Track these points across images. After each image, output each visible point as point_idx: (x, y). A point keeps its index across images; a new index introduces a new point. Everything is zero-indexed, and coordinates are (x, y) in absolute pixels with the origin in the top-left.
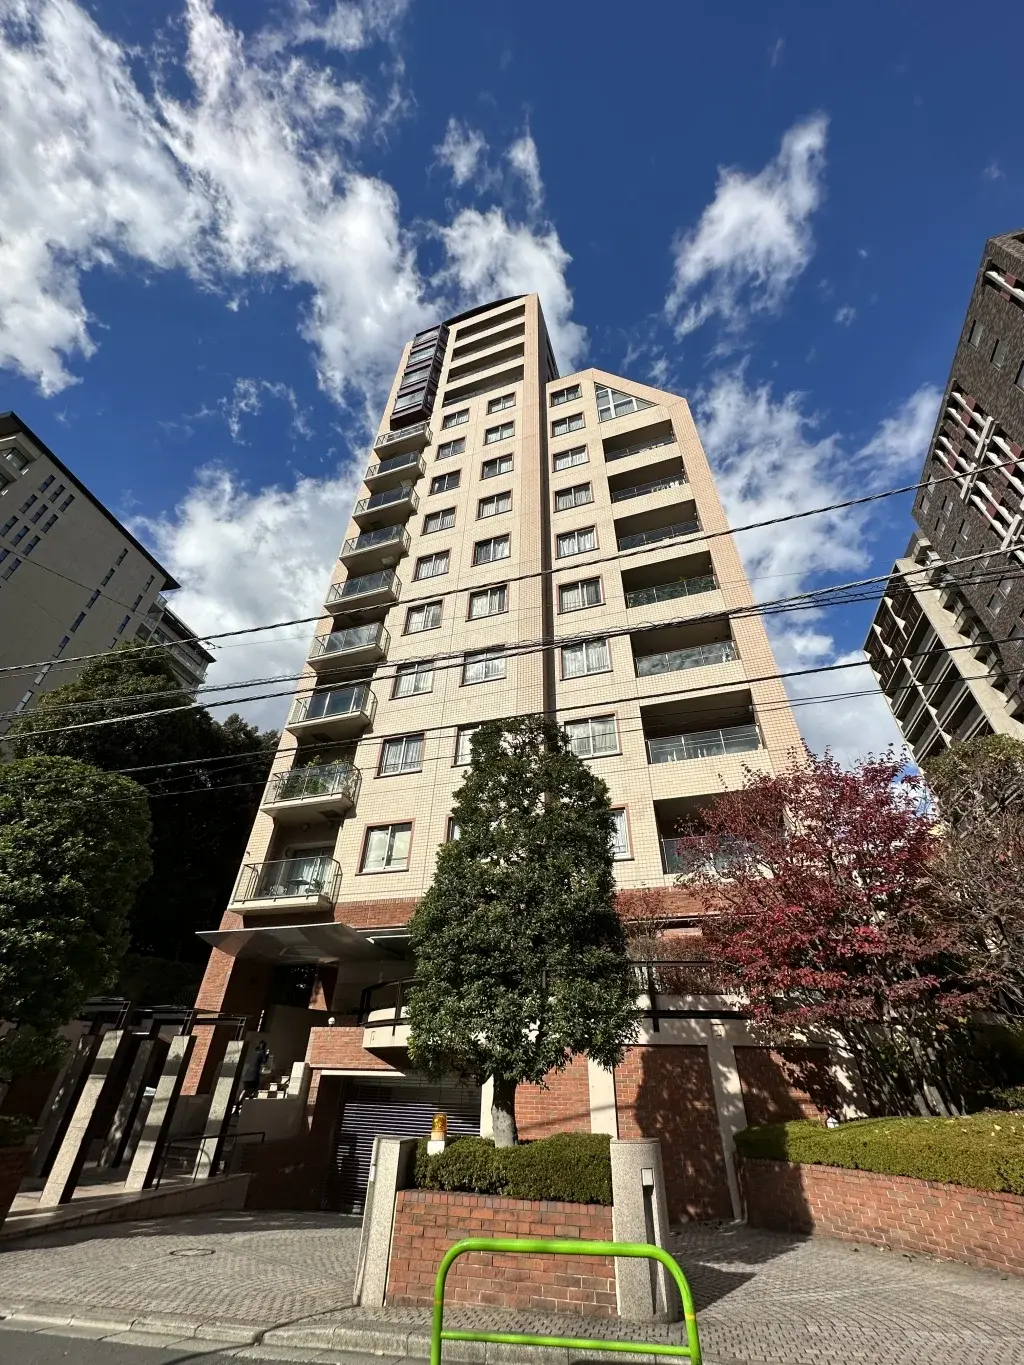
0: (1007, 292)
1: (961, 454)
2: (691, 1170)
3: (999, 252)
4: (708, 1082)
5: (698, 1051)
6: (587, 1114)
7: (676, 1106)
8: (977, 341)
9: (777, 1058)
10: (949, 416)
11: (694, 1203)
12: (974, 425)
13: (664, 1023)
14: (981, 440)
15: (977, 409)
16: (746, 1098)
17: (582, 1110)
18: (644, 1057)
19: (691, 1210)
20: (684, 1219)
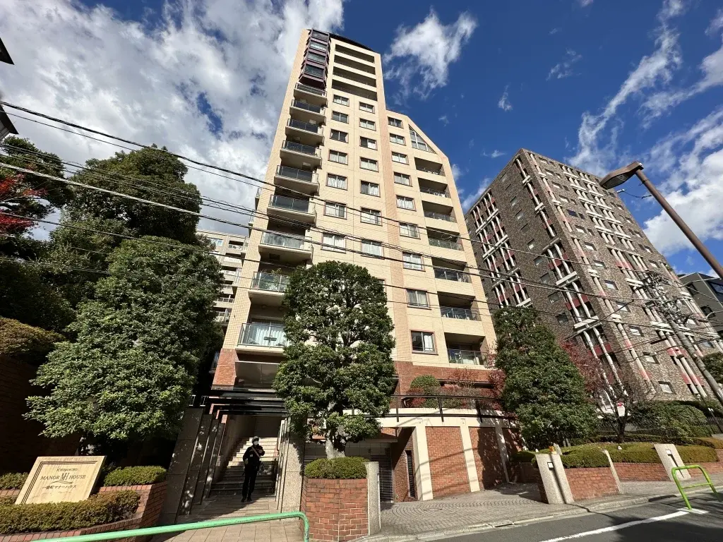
0: (520, 170)
1: (482, 217)
2: (495, 469)
3: (524, 155)
4: (496, 438)
5: (492, 429)
6: (463, 452)
7: (489, 448)
8: (504, 180)
9: (510, 431)
10: (483, 201)
11: (497, 479)
12: (491, 208)
13: (484, 419)
14: (491, 215)
15: (494, 204)
16: (506, 444)
17: (461, 450)
18: (478, 431)
19: (497, 481)
20: (495, 485)
